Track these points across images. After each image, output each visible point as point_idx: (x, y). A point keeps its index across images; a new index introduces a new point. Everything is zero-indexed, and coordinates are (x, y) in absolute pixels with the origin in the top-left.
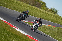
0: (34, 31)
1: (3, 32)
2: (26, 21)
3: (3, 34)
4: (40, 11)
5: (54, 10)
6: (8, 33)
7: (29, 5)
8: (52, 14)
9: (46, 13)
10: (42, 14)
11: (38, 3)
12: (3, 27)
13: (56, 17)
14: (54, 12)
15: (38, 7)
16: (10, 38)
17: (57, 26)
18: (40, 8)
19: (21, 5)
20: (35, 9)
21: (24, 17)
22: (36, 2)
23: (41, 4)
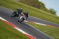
2: (26, 21)
3: (4, 34)
4: (39, 12)
7: (29, 6)
8: (50, 14)
9: (45, 14)
10: (41, 14)
11: (37, 4)
13: (55, 17)
14: (53, 12)
15: (37, 8)
16: (11, 37)
17: (55, 26)
18: (40, 9)
20: (35, 10)
22: (35, 3)
23: (41, 5)
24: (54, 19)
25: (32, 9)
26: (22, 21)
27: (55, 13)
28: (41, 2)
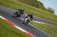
0: (25, 24)
1: (4, 30)
3: (4, 32)
5: (51, 10)
6: (8, 30)
7: (28, 5)
11: (36, 3)
12: (4, 25)
13: (53, 16)
14: (51, 11)
15: (36, 7)
16: (11, 35)
18: (38, 8)
19: (20, 5)
20: (34, 9)
21: (20, 14)
22: (34, 3)
23: (39, 4)
24: (52, 18)
25: (31, 8)
26: (27, 23)
27: (53, 12)
28: (40, 2)
